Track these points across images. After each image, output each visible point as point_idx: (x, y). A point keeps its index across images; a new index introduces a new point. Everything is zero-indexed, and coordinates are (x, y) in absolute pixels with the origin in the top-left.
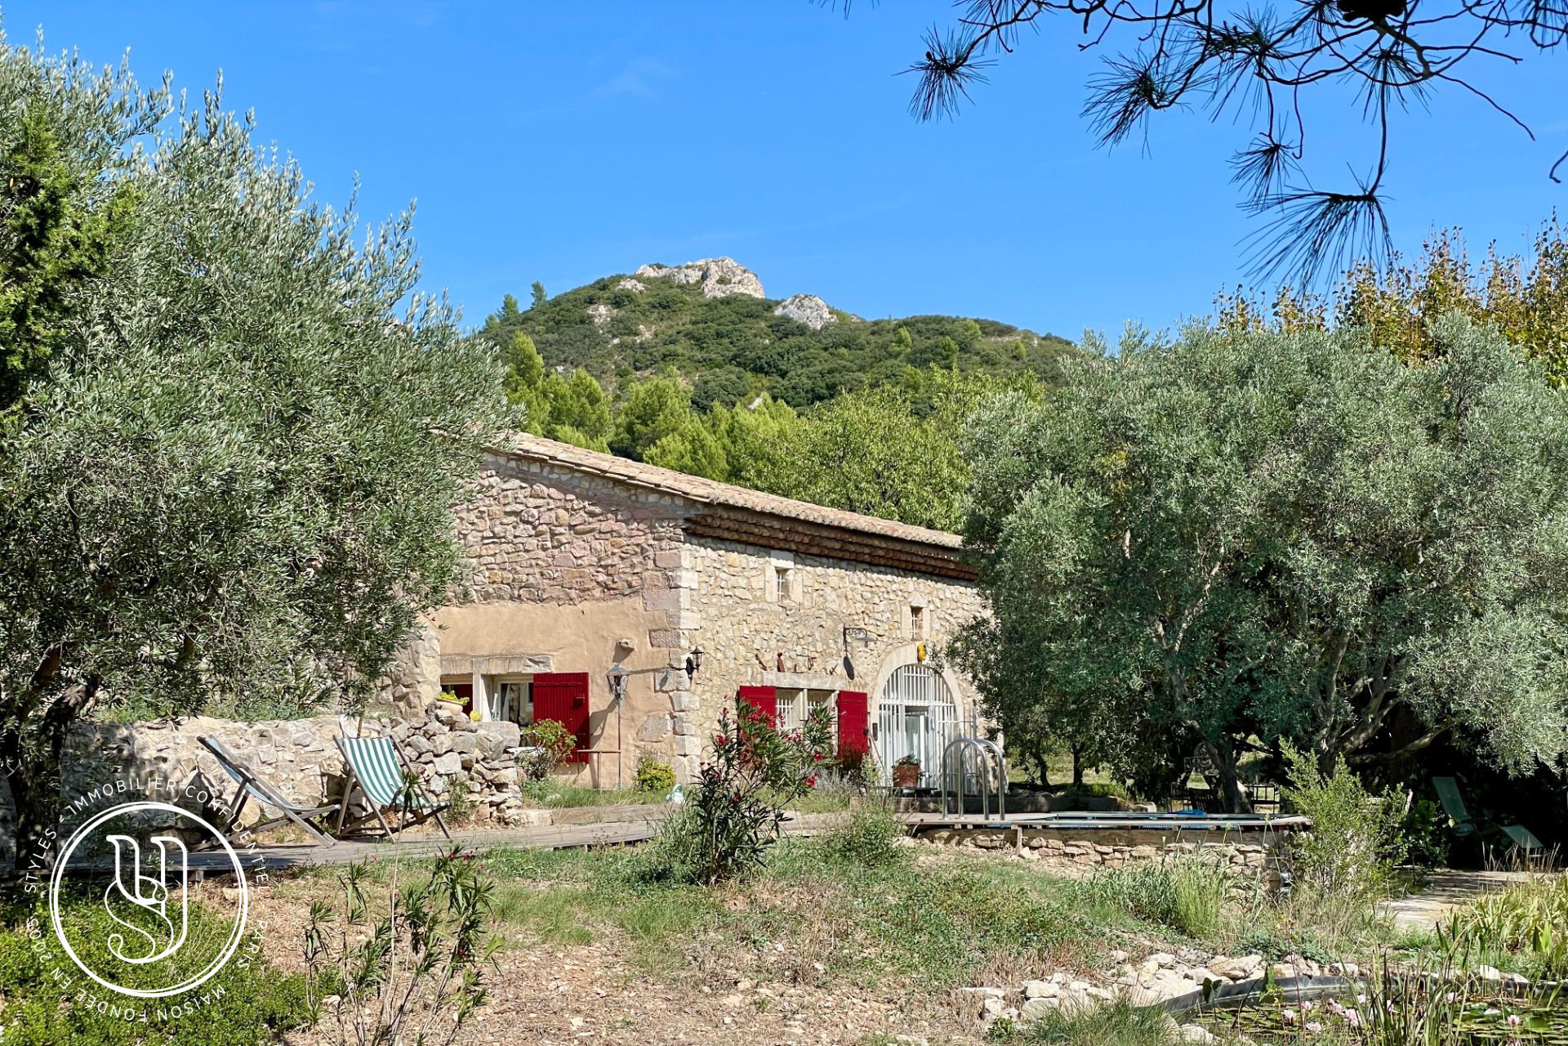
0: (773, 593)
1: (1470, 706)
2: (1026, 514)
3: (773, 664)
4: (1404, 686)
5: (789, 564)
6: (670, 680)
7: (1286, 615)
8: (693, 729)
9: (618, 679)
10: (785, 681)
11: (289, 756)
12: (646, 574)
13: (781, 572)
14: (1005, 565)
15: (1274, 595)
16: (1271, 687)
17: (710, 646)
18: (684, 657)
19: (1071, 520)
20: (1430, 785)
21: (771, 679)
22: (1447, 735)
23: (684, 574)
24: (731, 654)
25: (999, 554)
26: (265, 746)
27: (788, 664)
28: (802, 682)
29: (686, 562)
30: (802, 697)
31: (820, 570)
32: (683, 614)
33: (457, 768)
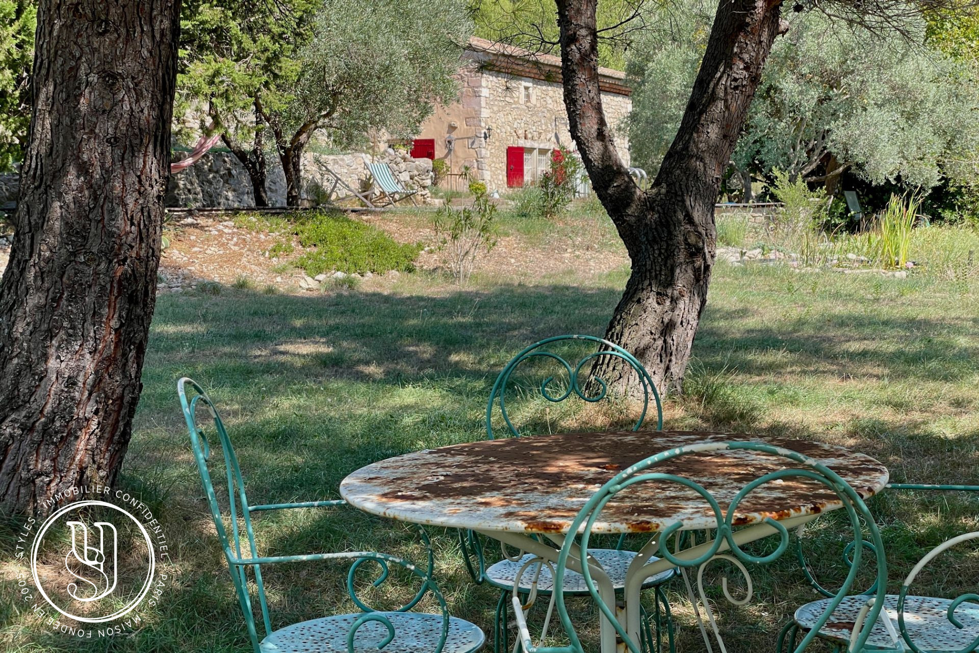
0: (522, 99)
1: (858, 153)
2: (659, 63)
3: (522, 136)
4: (830, 143)
5: (530, 84)
6: (476, 143)
7: (778, 111)
8: (487, 167)
9: (450, 142)
10: (528, 144)
11: (346, 171)
12: (464, 90)
13: (526, 88)
14: (648, 86)
15: (773, 101)
16: (769, 145)
17: (494, 125)
18: (483, 131)
19: (680, 65)
20: (843, 195)
21: (522, 143)
22: (849, 168)
23: (483, 90)
24: (504, 130)
25: (643, 82)
26: (336, 166)
27: (529, 136)
28: (536, 145)
29: (484, 83)
30: (536, 152)
31: (544, 88)
32: (483, 110)
33: (408, 178)
